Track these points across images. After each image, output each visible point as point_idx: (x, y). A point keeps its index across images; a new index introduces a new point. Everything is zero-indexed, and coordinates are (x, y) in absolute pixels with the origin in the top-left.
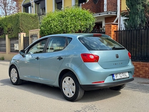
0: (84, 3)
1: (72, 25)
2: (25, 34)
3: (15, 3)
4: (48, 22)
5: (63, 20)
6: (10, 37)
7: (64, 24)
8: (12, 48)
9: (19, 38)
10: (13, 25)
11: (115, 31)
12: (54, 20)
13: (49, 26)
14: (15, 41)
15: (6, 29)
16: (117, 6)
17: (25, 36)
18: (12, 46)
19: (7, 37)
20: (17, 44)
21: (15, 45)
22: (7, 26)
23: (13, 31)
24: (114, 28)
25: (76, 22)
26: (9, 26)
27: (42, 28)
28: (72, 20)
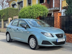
0: (42, 3)
1: (36, 13)
2: (11, 18)
3: (8, 3)
4: (23, 12)
5: (31, 10)
6: (4, 20)
7: (32, 12)
8: (5, 26)
9: (8, 21)
10: (5, 14)
11: (60, 17)
12: (26, 10)
13: (23, 14)
14: (6, 22)
15: (2, 16)
16: (60, 5)
17: (11, 19)
18: (5, 24)
19: (2, 20)
20: (7, 24)
21: (6, 24)
22: (2, 14)
23: (5, 17)
24: (59, 15)
25: (38, 12)
26: (3, 14)
27: (20, 15)
28: (36, 10)
